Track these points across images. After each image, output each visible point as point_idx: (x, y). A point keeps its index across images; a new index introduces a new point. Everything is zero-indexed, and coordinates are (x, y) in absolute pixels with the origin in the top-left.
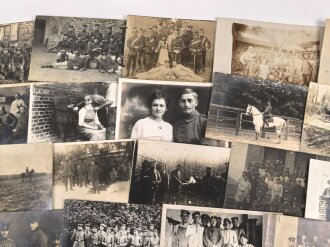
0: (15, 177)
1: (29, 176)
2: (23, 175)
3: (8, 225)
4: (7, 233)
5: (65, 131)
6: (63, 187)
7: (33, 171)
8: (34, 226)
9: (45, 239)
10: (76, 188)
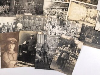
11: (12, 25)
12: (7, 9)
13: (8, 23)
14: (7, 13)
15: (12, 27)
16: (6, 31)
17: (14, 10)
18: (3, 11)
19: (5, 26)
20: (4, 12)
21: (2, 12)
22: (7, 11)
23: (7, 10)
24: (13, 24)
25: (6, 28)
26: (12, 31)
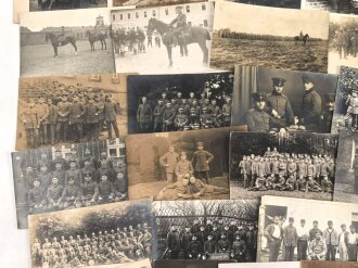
0: (288, 39)
1: (303, 40)
2: (297, 39)
3: (284, 81)
4: (281, 89)
5: (339, 4)
6: (337, 55)
7: (307, 35)
8: (309, 86)
9: (319, 100)
10: (350, 57)
11: (346, 234)
12: (327, 169)
13: (330, 223)
14: (326, 185)
15: (346, 240)
16: (324, 253)
17: (353, 177)
18: (311, 174)
19: (318, 235)
20: (315, 179)
21: (307, 178)
22: (326, 178)
23: (324, 171)
24: (348, 230)
25: (324, 241)
26: (346, 257)
